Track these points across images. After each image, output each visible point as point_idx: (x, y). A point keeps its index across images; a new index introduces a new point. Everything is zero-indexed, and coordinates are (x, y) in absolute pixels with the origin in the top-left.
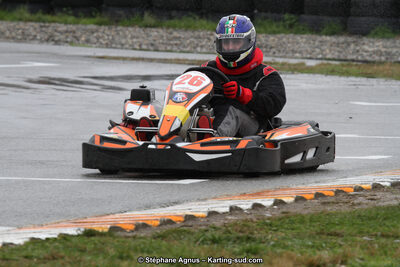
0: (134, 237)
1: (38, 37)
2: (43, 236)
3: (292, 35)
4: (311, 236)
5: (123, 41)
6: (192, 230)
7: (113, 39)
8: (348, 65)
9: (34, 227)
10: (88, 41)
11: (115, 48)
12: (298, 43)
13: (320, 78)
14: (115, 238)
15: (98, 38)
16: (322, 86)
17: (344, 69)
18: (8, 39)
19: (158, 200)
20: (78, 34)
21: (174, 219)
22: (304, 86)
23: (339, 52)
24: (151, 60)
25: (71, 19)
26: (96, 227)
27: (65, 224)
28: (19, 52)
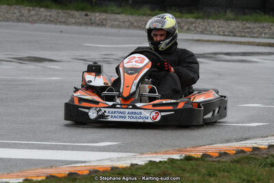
0: (218, 162)
2: (157, 160)
5: (213, 30)
6: (258, 157)
7: (206, 28)
9: (152, 154)
10: (188, 29)
11: (207, 34)
14: (205, 161)
15: (195, 27)
18: (135, 27)
19: (235, 137)
20: (182, 25)
21: (245, 150)
24: (231, 42)
26: (192, 154)
27: (172, 152)
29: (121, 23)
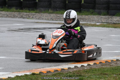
0: (47, 75)
1: (18, 16)
2: (20, 75)
3: (92, 16)
4: (98, 75)
5: (43, 18)
6: (64, 73)
7: (40, 17)
8: (109, 24)
9: (17, 72)
10: (33, 18)
11: (41, 20)
12: (94, 18)
13: (101, 28)
14: (41, 75)
15: (36, 17)
16: (101, 31)
17: (108, 25)
18: (9, 17)
20: (30, 15)
21: (58, 70)
22: (96, 30)
23: (106, 20)
24: (51, 23)
25: (28, 11)
26: (35, 72)
27: (26, 71)
28: (12, 21)
29: (3, 15)
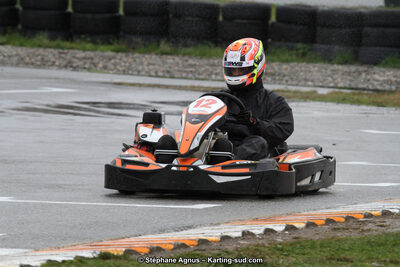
1: (57, 63)
2: (59, 259)
3: (304, 64)
4: (321, 262)
5: (140, 68)
6: (205, 254)
7: (130, 65)
8: (359, 94)
9: (51, 250)
10: (105, 68)
11: (131, 75)
12: (310, 72)
13: (331, 106)
14: (129, 260)
15: (115, 65)
16: (334, 114)
17: (356, 97)
18: (27, 64)
19: (172, 224)
20: (96, 60)
21: (187, 243)
22: (316, 114)
23: (350, 81)
24: (167, 87)
25: (89, 46)
26: (111, 250)
27: (80, 247)
28: (38, 78)
29: (6, 59)
